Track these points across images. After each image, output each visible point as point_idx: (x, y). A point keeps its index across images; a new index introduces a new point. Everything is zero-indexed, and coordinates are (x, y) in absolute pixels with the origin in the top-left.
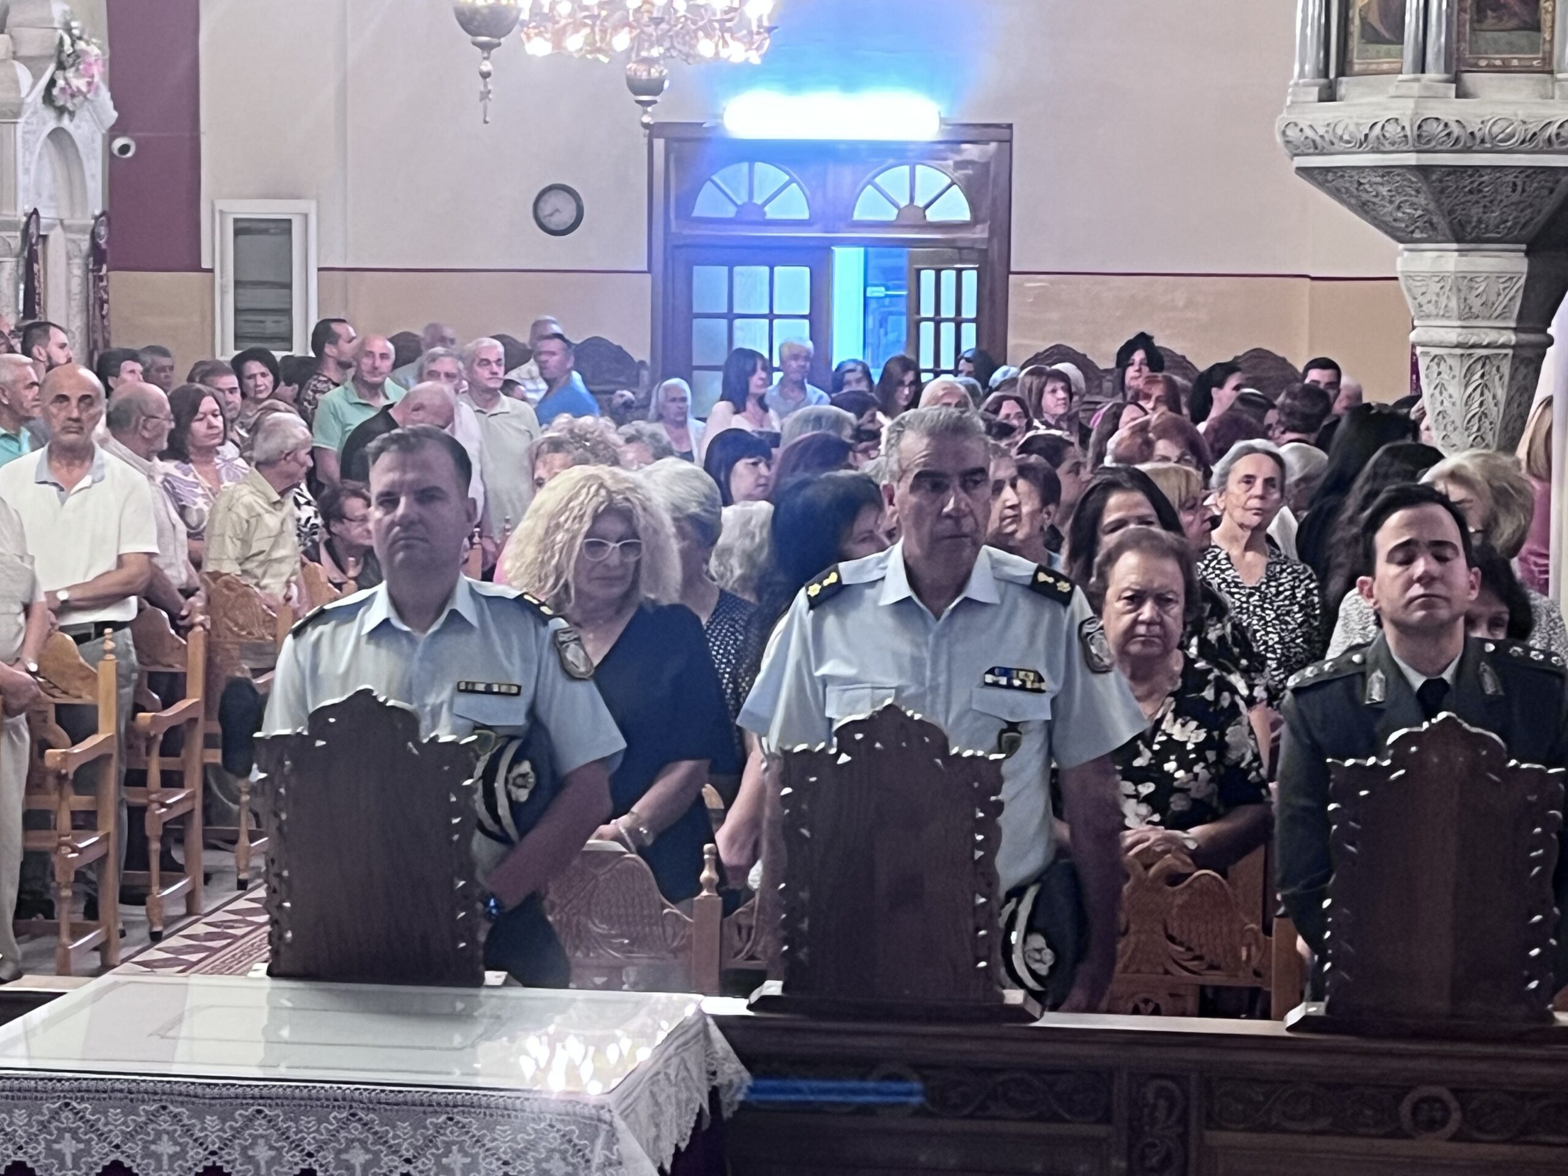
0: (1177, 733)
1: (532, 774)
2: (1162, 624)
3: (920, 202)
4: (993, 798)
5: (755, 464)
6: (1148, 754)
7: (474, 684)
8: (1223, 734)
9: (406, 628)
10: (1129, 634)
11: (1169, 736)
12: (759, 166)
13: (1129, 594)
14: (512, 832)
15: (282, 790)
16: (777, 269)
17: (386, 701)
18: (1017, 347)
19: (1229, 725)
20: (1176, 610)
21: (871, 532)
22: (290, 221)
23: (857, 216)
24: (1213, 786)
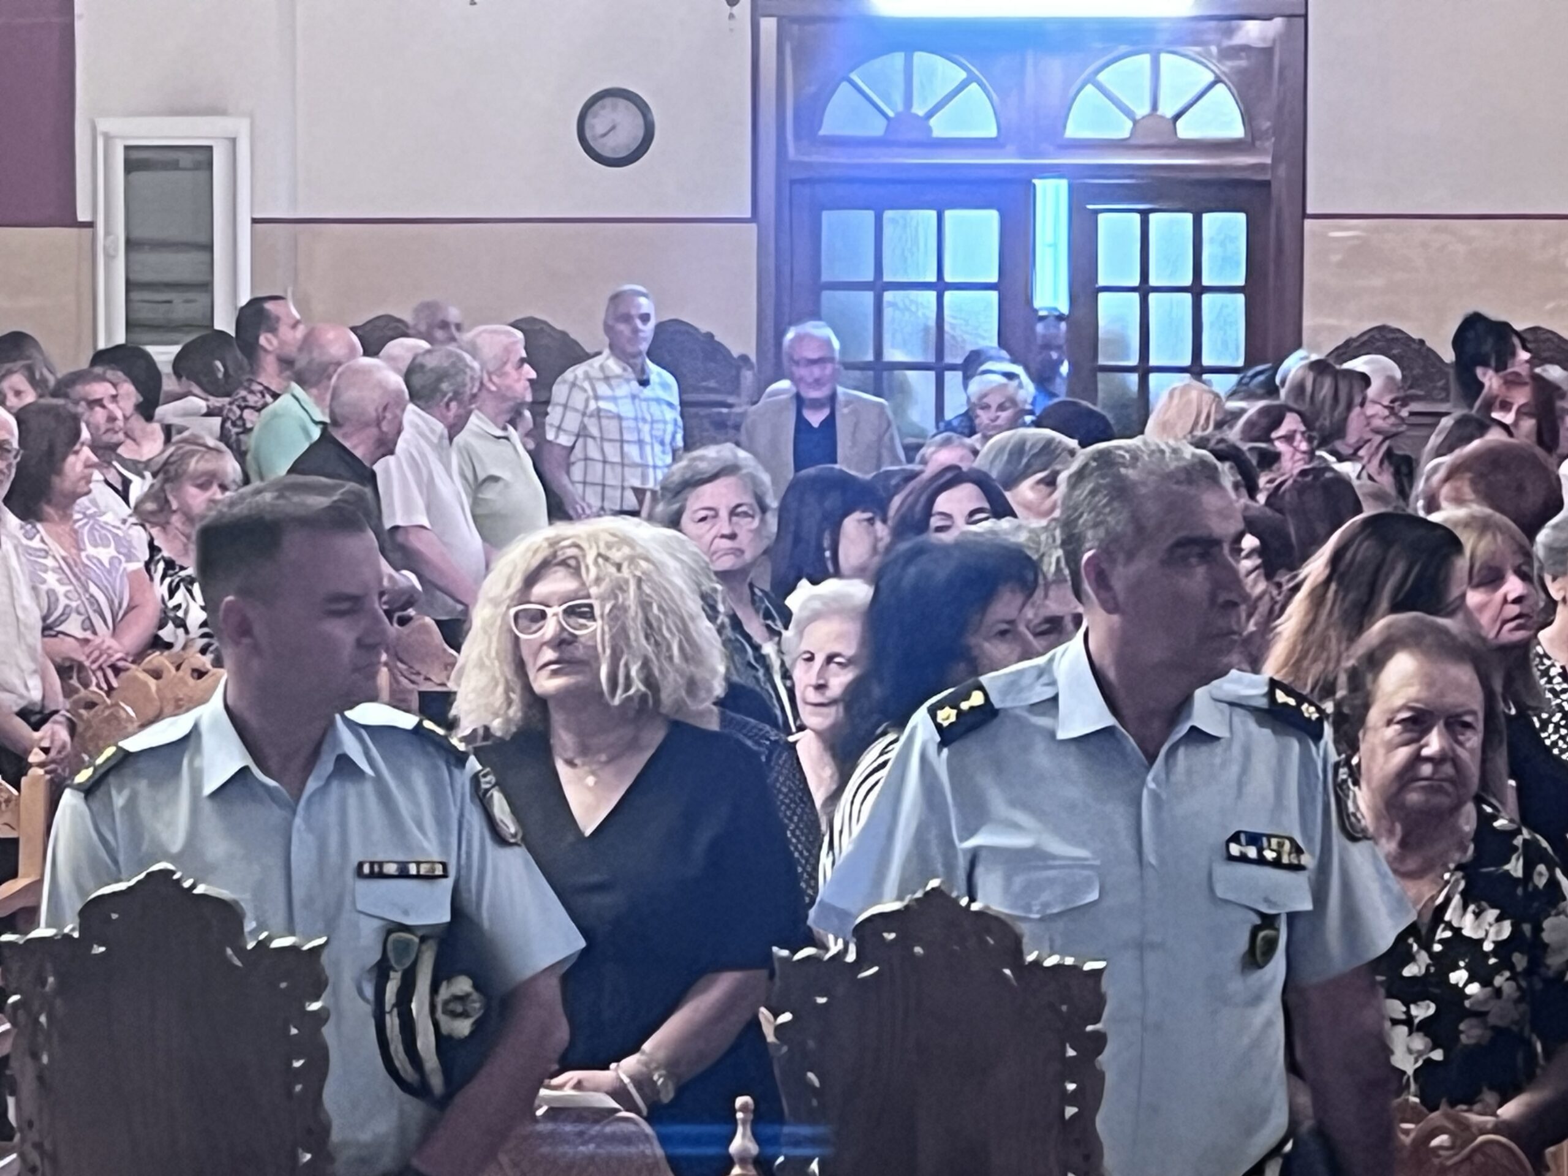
0: (1469, 927)
1: (475, 996)
2: (1455, 761)
3: (1167, 110)
4: (1090, 1028)
5: (871, 521)
6: (1424, 958)
7: (381, 864)
8: (1538, 929)
9: (271, 783)
10: (1407, 774)
11: (1457, 931)
12: (920, 57)
13: (1405, 715)
14: (437, 1082)
15: (43, 1019)
16: (949, 214)
17: (193, 886)
18: (1317, 330)
19: (1548, 916)
20: (1474, 740)
21: (1012, 622)
22: (210, 149)
23: (1073, 130)
24: (1523, 1007)
